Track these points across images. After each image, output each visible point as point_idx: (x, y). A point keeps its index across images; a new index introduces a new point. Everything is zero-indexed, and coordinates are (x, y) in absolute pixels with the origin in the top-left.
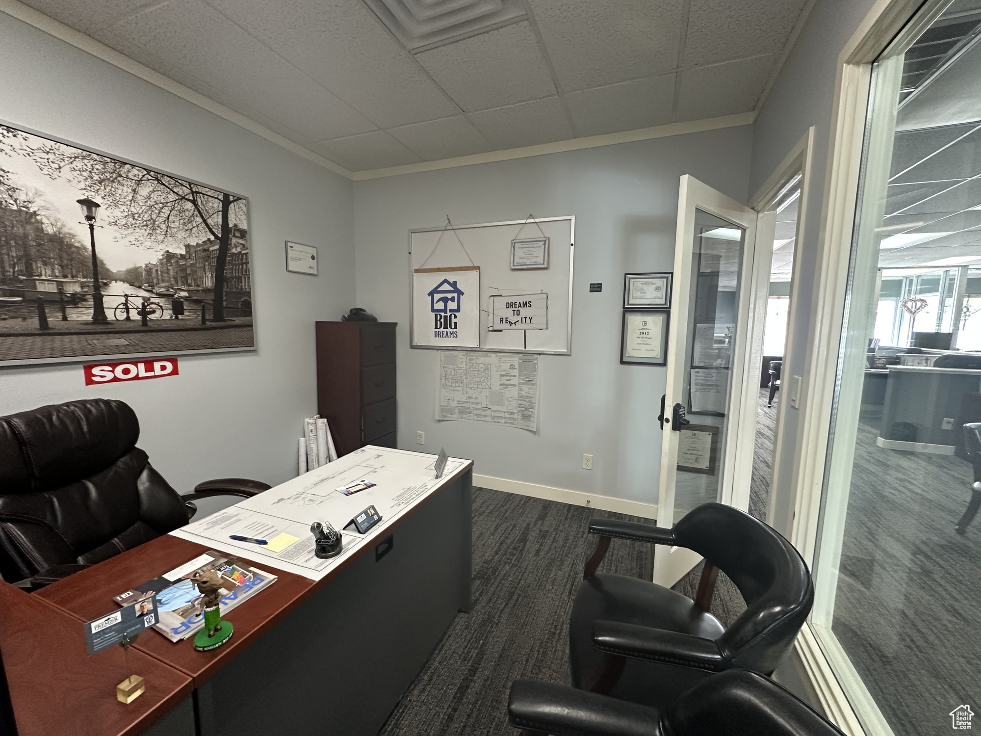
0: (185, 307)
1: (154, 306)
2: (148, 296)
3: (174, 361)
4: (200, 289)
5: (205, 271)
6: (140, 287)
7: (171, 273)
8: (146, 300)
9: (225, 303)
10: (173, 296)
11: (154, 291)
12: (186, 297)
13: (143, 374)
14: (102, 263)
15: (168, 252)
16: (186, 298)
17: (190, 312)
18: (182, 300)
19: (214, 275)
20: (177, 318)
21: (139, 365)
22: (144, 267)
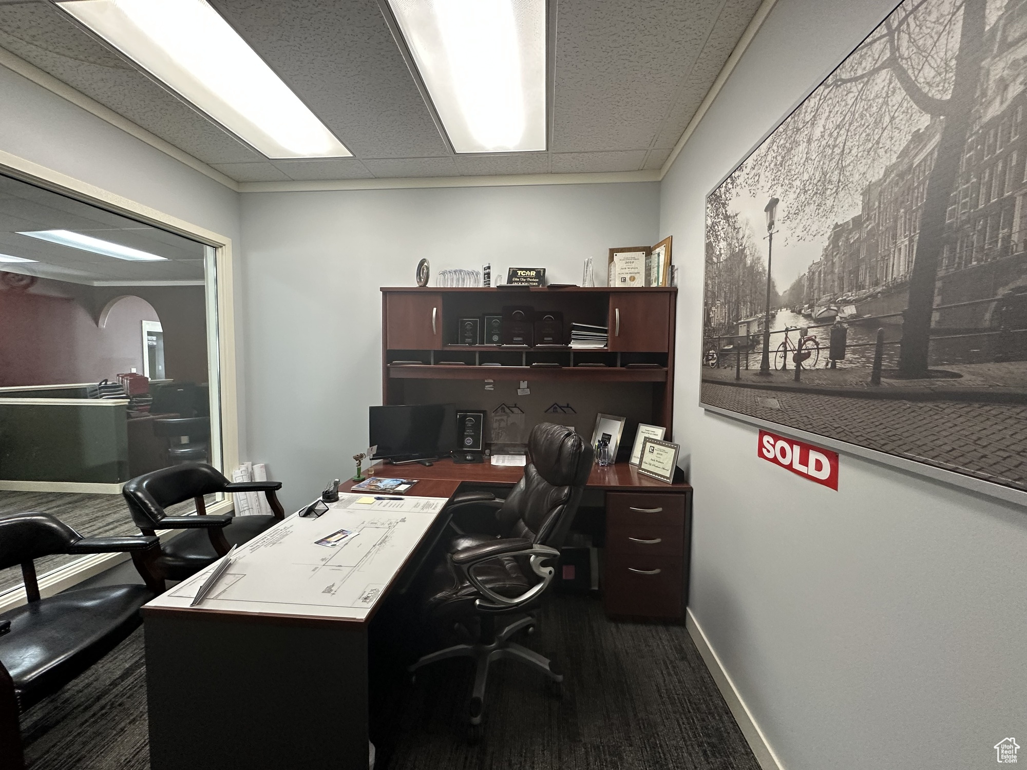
0: (848, 342)
1: (810, 344)
2: (806, 327)
3: (833, 457)
4: (879, 290)
5: (895, 237)
6: (799, 313)
7: (836, 271)
8: (804, 332)
9: (936, 316)
10: (834, 318)
11: (813, 315)
12: (852, 316)
13: (797, 466)
14: (774, 287)
15: (837, 226)
16: (853, 321)
17: (854, 352)
18: (845, 325)
19: (917, 238)
20: (834, 365)
21: (795, 446)
22: (807, 274)
